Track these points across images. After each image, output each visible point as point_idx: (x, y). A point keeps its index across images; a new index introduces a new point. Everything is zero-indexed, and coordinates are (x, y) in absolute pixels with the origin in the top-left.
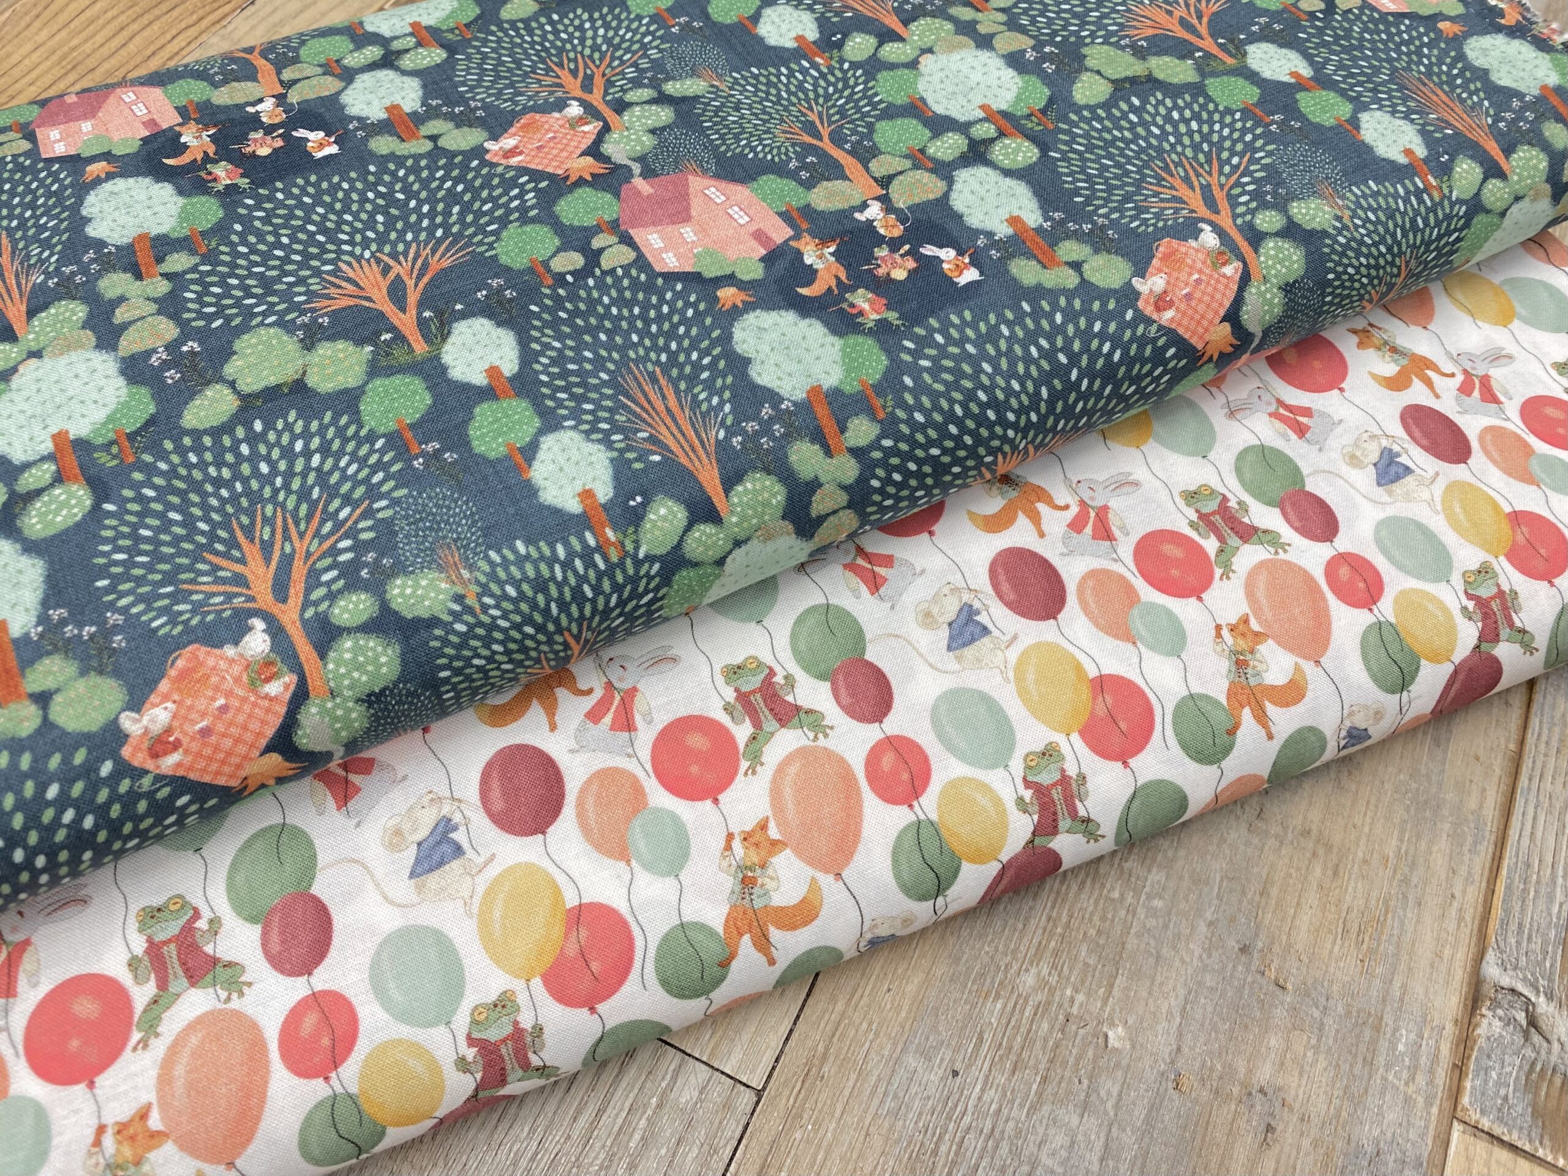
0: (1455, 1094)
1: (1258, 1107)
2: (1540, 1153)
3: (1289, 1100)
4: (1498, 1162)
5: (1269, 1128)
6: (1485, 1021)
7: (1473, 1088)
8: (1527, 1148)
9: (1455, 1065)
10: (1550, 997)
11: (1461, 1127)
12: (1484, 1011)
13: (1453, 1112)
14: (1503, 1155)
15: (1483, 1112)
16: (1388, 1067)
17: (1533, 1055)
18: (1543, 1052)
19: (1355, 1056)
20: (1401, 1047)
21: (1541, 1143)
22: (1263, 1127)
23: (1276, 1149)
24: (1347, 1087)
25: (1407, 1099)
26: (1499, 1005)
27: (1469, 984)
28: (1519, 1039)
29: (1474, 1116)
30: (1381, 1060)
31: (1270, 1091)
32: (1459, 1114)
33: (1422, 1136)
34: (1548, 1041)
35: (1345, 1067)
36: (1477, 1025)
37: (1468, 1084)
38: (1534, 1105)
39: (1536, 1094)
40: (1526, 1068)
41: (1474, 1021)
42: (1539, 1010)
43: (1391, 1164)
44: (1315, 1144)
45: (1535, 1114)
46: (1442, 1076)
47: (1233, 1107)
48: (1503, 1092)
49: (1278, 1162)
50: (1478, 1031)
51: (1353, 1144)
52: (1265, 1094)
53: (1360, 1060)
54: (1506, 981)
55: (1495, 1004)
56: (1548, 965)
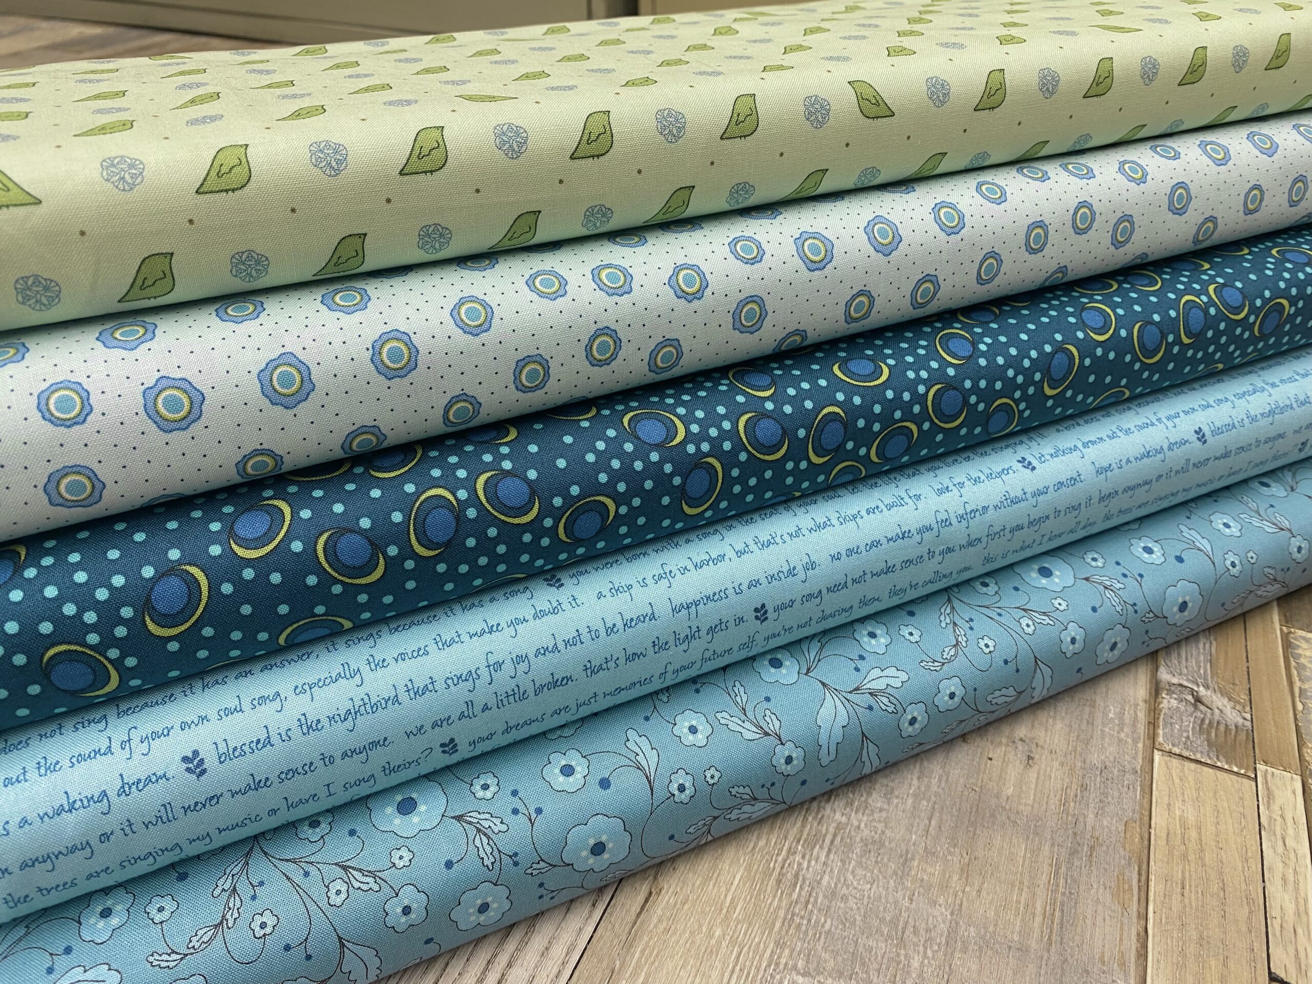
0: (1153, 737)
1: (1020, 748)
2: (1219, 764)
3: (1041, 743)
4: (1189, 769)
5: (1029, 758)
6: (1165, 701)
7: (1165, 735)
8: (1209, 762)
9: (1149, 723)
10: (1207, 687)
11: (1160, 753)
12: (1164, 695)
13: (1152, 744)
14: (1193, 766)
15: (1173, 745)
16: (1104, 724)
17: (1202, 716)
18: (1209, 715)
19: (1081, 720)
20: (1111, 715)
21: (1218, 759)
22: (1025, 758)
23: (1037, 767)
24: (1078, 736)
25: (1120, 740)
26: (1174, 693)
27: (1151, 682)
28: (1192, 709)
29: (1168, 747)
30: (1098, 721)
31: (1027, 741)
32: (1157, 746)
33: (1134, 758)
34: (1211, 709)
35: (1075, 726)
36: (1160, 703)
37: (1160, 732)
38: (1208, 741)
39: (1209, 733)
40: (1199, 722)
41: (1158, 701)
42: (1201, 694)
43: (1116, 772)
44: (1062, 764)
45: (1210, 744)
46: (1141, 728)
47: (1004, 749)
48: (1185, 735)
49: (1038, 774)
50: (1161, 706)
51: (1088, 762)
52: (1024, 741)
53: (1085, 722)
54: (1175, 681)
55: (1170, 692)
56: (1202, 672)
